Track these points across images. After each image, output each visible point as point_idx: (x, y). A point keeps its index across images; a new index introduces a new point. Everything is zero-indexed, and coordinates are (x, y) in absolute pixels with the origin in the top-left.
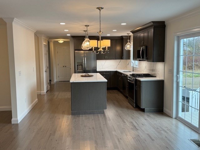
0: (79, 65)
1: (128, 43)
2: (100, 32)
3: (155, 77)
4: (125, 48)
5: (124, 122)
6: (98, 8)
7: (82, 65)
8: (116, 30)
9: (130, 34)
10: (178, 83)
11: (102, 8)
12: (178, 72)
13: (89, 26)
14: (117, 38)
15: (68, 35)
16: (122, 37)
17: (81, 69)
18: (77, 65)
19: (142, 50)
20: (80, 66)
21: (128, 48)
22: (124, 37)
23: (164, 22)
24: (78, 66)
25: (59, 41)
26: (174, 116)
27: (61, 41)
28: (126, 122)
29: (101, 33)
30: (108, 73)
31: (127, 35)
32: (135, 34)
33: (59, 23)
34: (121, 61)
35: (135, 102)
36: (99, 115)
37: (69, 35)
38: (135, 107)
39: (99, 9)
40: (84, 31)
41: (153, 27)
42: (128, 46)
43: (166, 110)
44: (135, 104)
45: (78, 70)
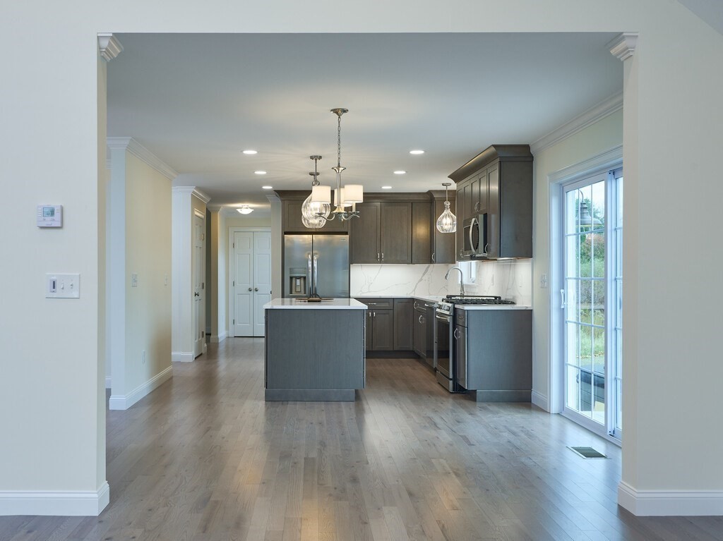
0: (297, 278)
1: (445, 212)
2: (339, 166)
3: (513, 303)
4: (437, 227)
6: (335, 111)
7: (305, 278)
8: (403, 172)
9: (450, 184)
10: (562, 312)
11: (345, 111)
12: (562, 284)
13: (320, 157)
14: (416, 198)
15: (265, 187)
16: (430, 193)
17: (303, 291)
18: (291, 278)
19: (475, 227)
20: (298, 281)
21: (446, 227)
22: (436, 196)
23: (527, 147)
24: (294, 279)
25: (239, 210)
26: (554, 406)
27: (245, 208)
29: (341, 169)
30: (386, 305)
31: (444, 188)
32: (461, 182)
33: (242, 151)
34: (430, 270)
35: (451, 377)
36: (343, 404)
37: (270, 188)
38: (451, 390)
39: (337, 113)
40: (311, 174)
41: (498, 160)
42: (444, 221)
43: (536, 393)
44: (451, 382)
45: (291, 293)
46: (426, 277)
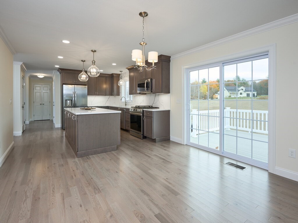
1: (121, 80)
5: (149, 157)
7: (71, 100)
9: (122, 71)
12: (188, 102)
13: (96, 51)
14: (107, 75)
15: (56, 66)
16: (113, 74)
17: (70, 104)
19: (147, 83)
20: (69, 101)
24: (67, 101)
27: (41, 76)
28: (151, 156)
32: (132, 70)
34: (110, 97)
35: (142, 134)
37: (58, 66)
38: (142, 138)
40: (82, 61)
41: (161, 60)
42: (120, 83)
43: (173, 138)
44: (142, 136)
45: (66, 105)
46: (109, 100)
